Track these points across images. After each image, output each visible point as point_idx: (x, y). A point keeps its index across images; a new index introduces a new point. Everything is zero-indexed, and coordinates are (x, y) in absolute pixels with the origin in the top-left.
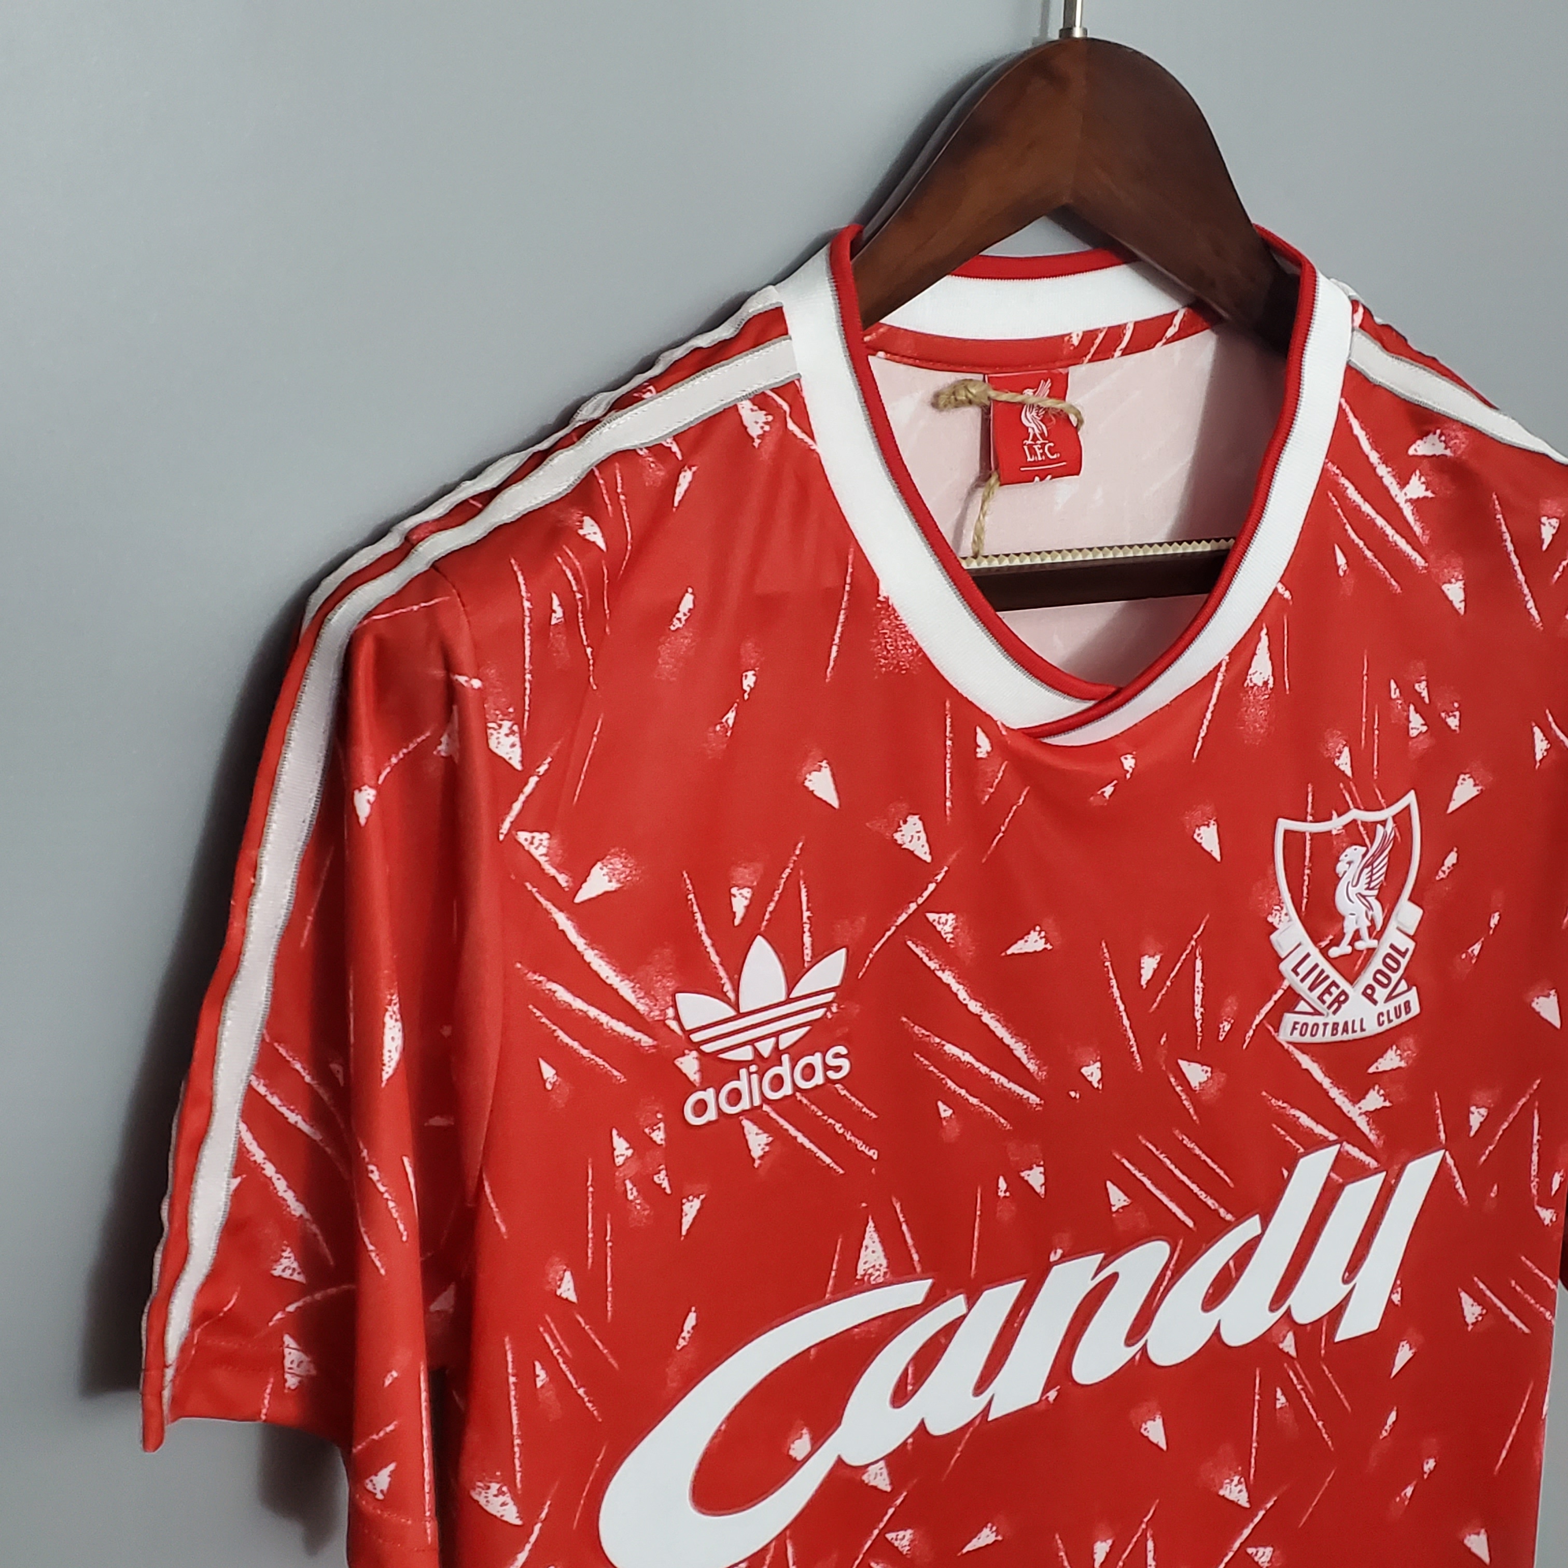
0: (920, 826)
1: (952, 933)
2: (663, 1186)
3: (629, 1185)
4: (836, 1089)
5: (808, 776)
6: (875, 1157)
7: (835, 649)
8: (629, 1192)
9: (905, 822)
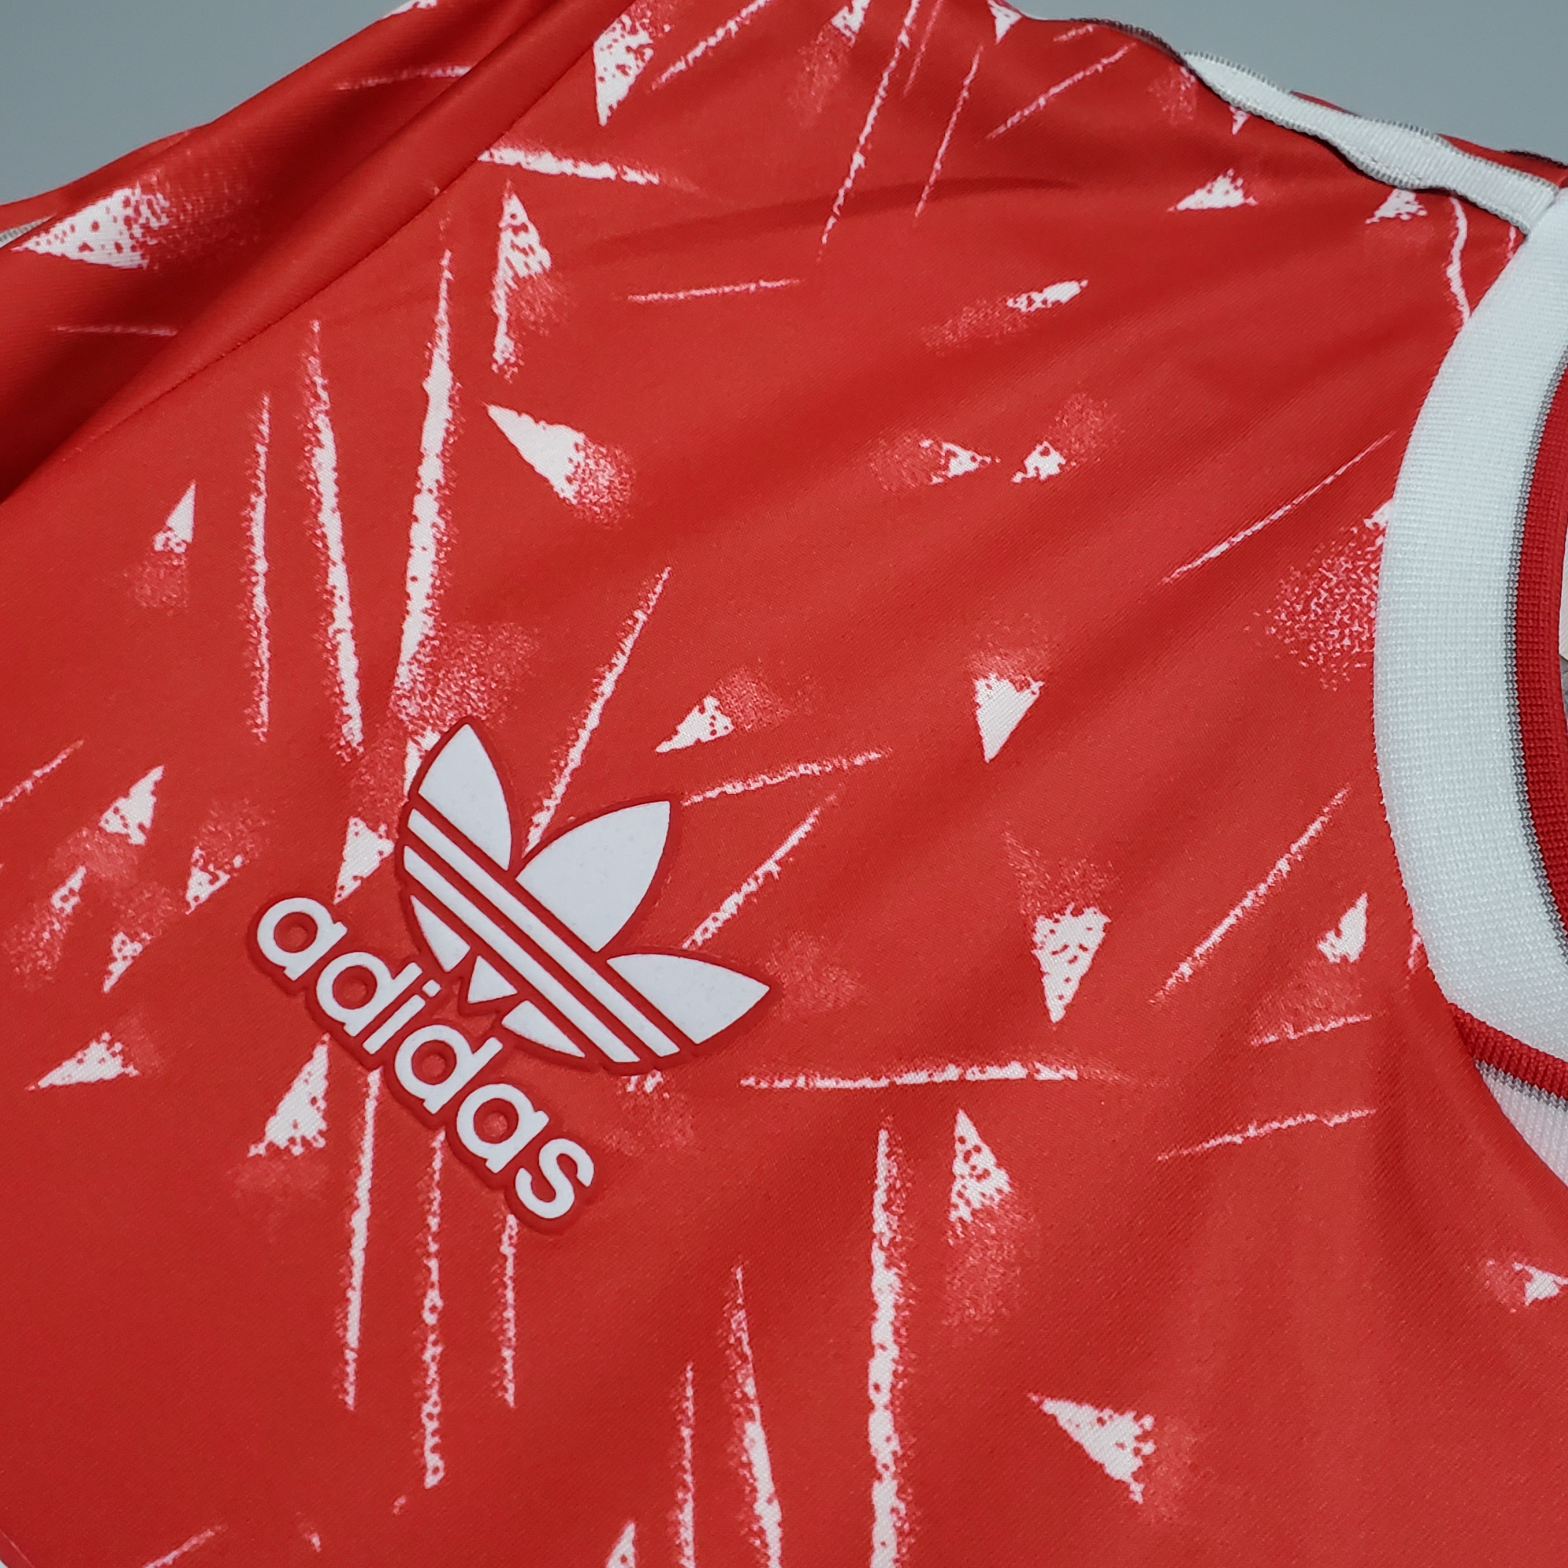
0: (1094, 940)
1: (974, 1213)
2: (113, 967)
3: (76, 881)
4: (504, 1221)
5: (993, 676)
6: (431, 1481)
7: (1224, 547)
8: (63, 891)
9: (1077, 912)
